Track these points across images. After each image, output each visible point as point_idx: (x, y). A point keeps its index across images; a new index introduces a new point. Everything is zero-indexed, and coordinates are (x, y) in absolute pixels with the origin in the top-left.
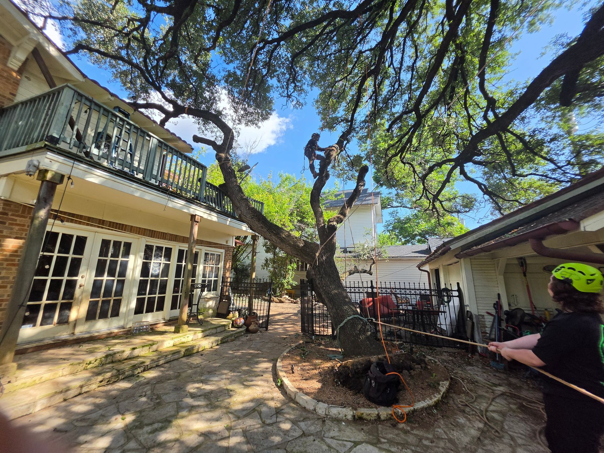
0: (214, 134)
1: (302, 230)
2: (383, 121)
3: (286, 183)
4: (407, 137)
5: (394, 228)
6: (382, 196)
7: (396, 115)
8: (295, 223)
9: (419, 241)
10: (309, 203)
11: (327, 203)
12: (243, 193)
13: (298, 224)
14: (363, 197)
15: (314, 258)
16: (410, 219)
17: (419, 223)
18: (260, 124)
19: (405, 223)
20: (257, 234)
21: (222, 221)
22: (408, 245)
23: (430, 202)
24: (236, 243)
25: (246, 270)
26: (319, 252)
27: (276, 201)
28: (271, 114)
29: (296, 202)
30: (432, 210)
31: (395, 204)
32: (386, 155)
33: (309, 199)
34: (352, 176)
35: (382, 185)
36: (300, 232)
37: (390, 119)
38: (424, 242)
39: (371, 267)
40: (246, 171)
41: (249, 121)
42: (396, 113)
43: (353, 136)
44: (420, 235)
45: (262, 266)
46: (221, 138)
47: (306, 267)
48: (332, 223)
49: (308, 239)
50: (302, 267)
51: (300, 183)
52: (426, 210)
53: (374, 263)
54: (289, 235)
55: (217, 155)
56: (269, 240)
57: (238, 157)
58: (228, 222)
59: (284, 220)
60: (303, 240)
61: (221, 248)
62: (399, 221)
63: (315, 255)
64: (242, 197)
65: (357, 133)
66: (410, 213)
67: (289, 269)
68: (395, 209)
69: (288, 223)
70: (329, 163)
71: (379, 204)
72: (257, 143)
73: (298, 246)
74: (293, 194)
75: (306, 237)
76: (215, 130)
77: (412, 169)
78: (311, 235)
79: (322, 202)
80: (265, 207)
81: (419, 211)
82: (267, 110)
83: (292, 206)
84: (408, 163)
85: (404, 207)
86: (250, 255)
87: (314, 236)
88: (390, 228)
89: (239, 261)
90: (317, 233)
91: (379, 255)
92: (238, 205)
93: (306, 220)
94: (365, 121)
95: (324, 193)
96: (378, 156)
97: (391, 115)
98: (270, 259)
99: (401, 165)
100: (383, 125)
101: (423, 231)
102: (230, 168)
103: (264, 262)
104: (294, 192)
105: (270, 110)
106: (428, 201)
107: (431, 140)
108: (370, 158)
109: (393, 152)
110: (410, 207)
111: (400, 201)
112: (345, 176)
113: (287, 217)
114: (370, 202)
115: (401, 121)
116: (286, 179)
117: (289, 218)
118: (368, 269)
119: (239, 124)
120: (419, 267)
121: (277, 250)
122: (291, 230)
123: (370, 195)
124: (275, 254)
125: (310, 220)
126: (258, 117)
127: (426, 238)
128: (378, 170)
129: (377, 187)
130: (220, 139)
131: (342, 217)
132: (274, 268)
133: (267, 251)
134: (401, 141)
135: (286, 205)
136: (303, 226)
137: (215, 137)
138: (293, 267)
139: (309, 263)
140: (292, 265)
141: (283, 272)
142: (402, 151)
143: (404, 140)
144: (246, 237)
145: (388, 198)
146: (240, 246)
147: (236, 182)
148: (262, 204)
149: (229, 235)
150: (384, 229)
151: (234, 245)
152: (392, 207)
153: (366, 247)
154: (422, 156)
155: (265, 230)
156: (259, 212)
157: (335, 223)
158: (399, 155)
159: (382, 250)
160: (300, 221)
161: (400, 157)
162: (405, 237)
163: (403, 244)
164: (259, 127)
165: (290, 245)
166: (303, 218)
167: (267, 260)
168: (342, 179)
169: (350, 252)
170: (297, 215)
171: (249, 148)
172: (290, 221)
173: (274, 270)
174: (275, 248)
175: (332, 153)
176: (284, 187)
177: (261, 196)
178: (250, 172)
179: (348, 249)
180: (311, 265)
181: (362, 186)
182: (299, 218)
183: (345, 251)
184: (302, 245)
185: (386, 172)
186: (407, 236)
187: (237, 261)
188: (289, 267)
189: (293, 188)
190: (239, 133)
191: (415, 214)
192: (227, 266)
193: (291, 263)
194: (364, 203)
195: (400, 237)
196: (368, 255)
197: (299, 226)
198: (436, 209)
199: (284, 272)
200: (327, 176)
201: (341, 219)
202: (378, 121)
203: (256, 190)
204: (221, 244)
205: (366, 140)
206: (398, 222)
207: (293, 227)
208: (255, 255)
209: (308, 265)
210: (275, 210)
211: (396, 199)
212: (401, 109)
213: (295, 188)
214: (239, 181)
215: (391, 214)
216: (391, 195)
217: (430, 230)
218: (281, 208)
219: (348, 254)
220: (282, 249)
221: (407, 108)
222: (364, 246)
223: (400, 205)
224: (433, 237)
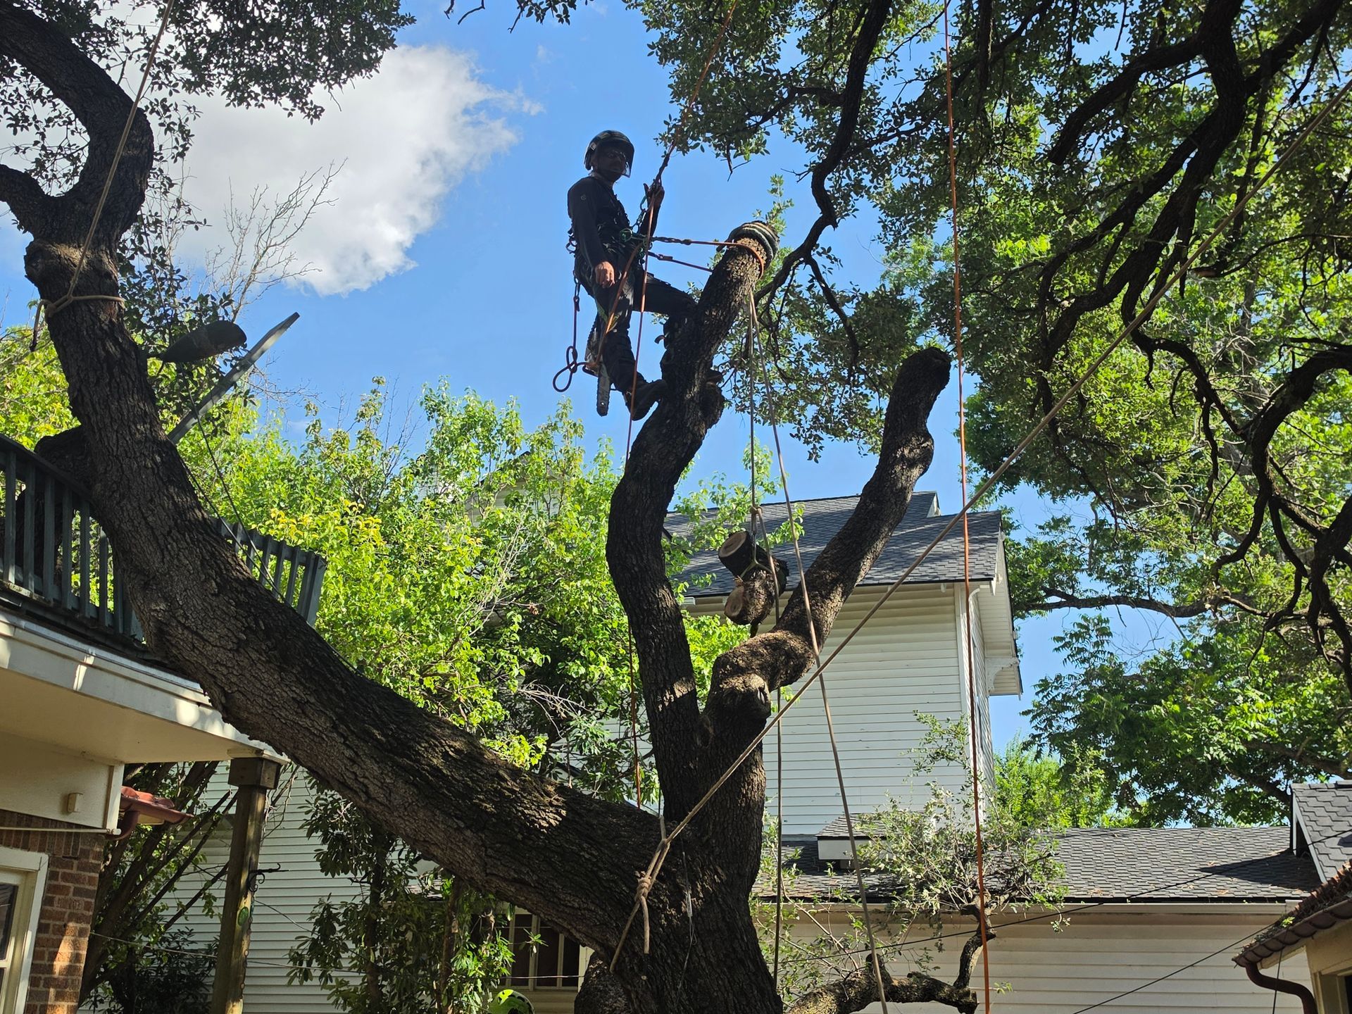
0: (28, 136)
1: (555, 727)
2: (1022, 113)
3: (470, 447)
4: (1159, 199)
5: (1089, 728)
6: (1015, 536)
7: (1095, 83)
8: (514, 687)
9: (1235, 804)
10: (604, 568)
11: (700, 571)
12: (188, 489)
13: (530, 692)
14: (906, 539)
15: (627, 902)
16: (1177, 674)
17: (1226, 697)
18: (318, 93)
19: (1153, 698)
20: (269, 752)
21: (40, 665)
22: (1171, 824)
23: (1300, 573)
24: (129, 811)
25: (195, 983)
26: (657, 862)
27: (399, 555)
28: (388, 43)
29: (522, 561)
30: (1311, 618)
31: (1088, 585)
32: (1047, 298)
33: (600, 547)
34: (847, 409)
35: (1011, 479)
36: (541, 740)
37: (1063, 103)
38: (1260, 812)
39: (965, 961)
40: (223, 361)
41: (256, 74)
42: (1097, 69)
43: (858, 187)
44: (1238, 765)
45: (296, 958)
46: (73, 159)
47: (572, 965)
48: (737, 682)
49: (588, 781)
50: (547, 961)
51: (544, 453)
52: (1274, 622)
53: (982, 937)
54: (473, 758)
55: (32, 256)
56: (343, 787)
57: (173, 281)
58: (82, 670)
59: (443, 668)
60: (561, 789)
61: (23, 842)
62: (1114, 679)
63: (634, 885)
64: (180, 512)
65: (880, 170)
66: (1178, 639)
67: (465, 978)
68: (1092, 612)
69: (469, 687)
70: (720, 332)
71: (999, 583)
72: (299, 213)
73: (529, 828)
74: (503, 513)
75: (573, 772)
76: (41, 111)
77: (1189, 379)
78: (607, 759)
79: (676, 566)
80: (332, 585)
81: (1222, 628)
82: (368, 16)
83: (496, 585)
84: (1169, 345)
85: (1137, 603)
86: (219, 890)
87: (623, 767)
88: (1066, 722)
89: (150, 927)
90: (645, 747)
91: (1013, 882)
92: (155, 563)
93: (575, 669)
94: (923, 109)
95: (687, 513)
96: (996, 303)
97: (1064, 81)
98: (351, 911)
99: (1131, 356)
100: (1025, 132)
101: (1252, 746)
102: (116, 332)
103: (309, 930)
104: (514, 502)
105: (385, 17)
106: (1289, 568)
107: (1290, 223)
108: (950, 314)
109: (1084, 279)
110: (1171, 602)
111: (1113, 567)
112: (811, 410)
113: (466, 650)
114: (948, 570)
115: (1124, 113)
116: (467, 428)
117: (478, 653)
118: (948, 975)
119: (189, 85)
120: (1251, 962)
121: (393, 857)
122: (488, 729)
123: (951, 526)
124: (380, 879)
125: (602, 668)
126: (312, 55)
127: (1272, 789)
128: (997, 385)
129: (985, 489)
130: (63, 165)
131: (795, 643)
132: (372, 970)
133: (330, 864)
134: (1129, 221)
135: (459, 579)
136: (558, 702)
137: (35, 153)
138: (489, 966)
139: (591, 941)
140: (485, 951)
141: (425, 997)
142: (1135, 273)
143: (1145, 216)
144: (202, 773)
145: (1049, 553)
146: (158, 831)
147: (155, 423)
148: (312, 562)
149: (85, 759)
150: (1026, 728)
151: (113, 825)
152: (1071, 601)
153: (929, 835)
154: (1232, 318)
155: (322, 723)
156: (285, 608)
157: (757, 681)
158: (1118, 302)
159: (1030, 854)
160: (542, 676)
161: (1127, 312)
162: (1149, 781)
163: (1144, 823)
164: (316, 113)
165: (477, 820)
166: (561, 654)
167: (325, 921)
168: (790, 428)
169: (840, 867)
170: (527, 638)
171: (251, 238)
172: (484, 674)
173: (372, 986)
174: (383, 843)
175: (737, 272)
176: (453, 474)
177: (308, 519)
178: (244, 364)
179: (826, 851)
180: (604, 952)
181: (912, 464)
182: (537, 658)
183: (810, 862)
184: (549, 818)
185: (1045, 394)
186: (1168, 775)
187: (134, 928)
188: (468, 963)
189: (508, 478)
190: (186, 134)
191: (1206, 646)
192: (62, 960)
193: (477, 939)
194: (921, 571)
195: (1124, 778)
196: (943, 883)
197: (537, 706)
198: (1333, 610)
199: (436, 995)
200: (711, 407)
201: (791, 654)
202: (998, 112)
203: (282, 487)
204: (30, 820)
205: (932, 213)
206: (1107, 690)
207: (501, 711)
208: (250, 886)
209: (585, 954)
210: (390, 607)
211: (1095, 554)
212: (1127, 48)
213: (520, 481)
214: (169, 420)
215: (1068, 642)
216: (1067, 536)
217: (1298, 740)
218: (431, 592)
219: (831, 880)
220: (422, 848)
221: (1159, 36)
222: (918, 828)
223: (1113, 591)
224: (1310, 780)
